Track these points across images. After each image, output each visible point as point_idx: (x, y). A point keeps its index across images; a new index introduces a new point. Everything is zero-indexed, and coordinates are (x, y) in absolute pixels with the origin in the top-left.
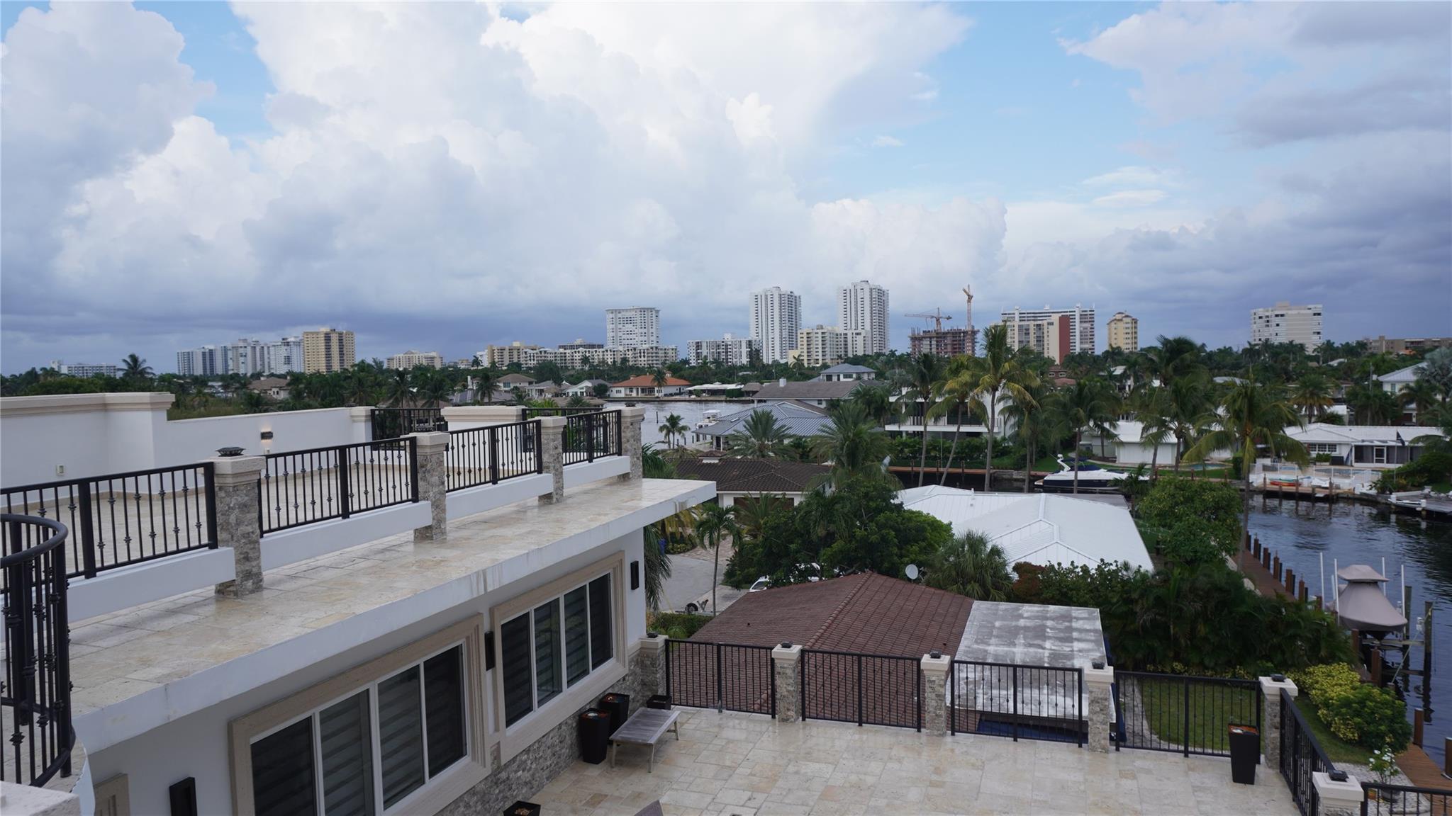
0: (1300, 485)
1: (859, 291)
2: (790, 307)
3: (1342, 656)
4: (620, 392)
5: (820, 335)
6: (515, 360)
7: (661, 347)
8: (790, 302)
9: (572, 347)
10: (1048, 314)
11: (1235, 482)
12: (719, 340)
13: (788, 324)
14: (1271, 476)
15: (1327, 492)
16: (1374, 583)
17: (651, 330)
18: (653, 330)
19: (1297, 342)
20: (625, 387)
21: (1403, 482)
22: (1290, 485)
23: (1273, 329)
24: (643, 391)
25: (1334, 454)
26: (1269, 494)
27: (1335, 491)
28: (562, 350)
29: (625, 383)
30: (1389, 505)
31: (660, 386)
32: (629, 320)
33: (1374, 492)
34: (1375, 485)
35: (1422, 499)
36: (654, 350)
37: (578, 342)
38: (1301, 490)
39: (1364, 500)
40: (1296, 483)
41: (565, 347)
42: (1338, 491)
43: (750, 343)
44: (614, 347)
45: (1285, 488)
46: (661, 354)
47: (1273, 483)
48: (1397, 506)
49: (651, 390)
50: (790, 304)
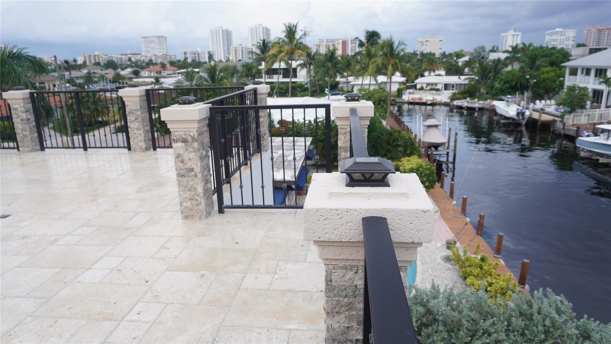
0: (422, 99)
1: (258, 29)
2: (227, 36)
3: (416, 153)
4: (145, 73)
5: (240, 49)
6: (97, 61)
7: (168, 54)
8: (227, 34)
9: (125, 55)
10: (338, 40)
11: (398, 99)
12: (195, 50)
13: (227, 44)
14: (411, 96)
15: (432, 102)
16: (436, 126)
17: (163, 47)
18: (164, 47)
19: (432, 52)
20: (148, 71)
21: (460, 96)
22: (419, 99)
23: (424, 47)
24: (157, 73)
25: (437, 87)
26: (410, 103)
27: (435, 101)
28: (120, 56)
29: (148, 69)
30: (454, 105)
31: (164, 70)
32: (152, 42)
33: (449, 101)
34: (449, 98)
35: (465, 103)
36: (165, 56)
37: (129, 52)
38: (422, 101)
39: (446, 104)
40: (421, 99)
41: (122, 55)
42: (436, 101)
43: (209, 52)
44: (145, 55)
45: (417, 101)
46: (168, 57)
47: (412, 99)
48: (457, 106)
49: (160, 72)
50: (227, 35)
